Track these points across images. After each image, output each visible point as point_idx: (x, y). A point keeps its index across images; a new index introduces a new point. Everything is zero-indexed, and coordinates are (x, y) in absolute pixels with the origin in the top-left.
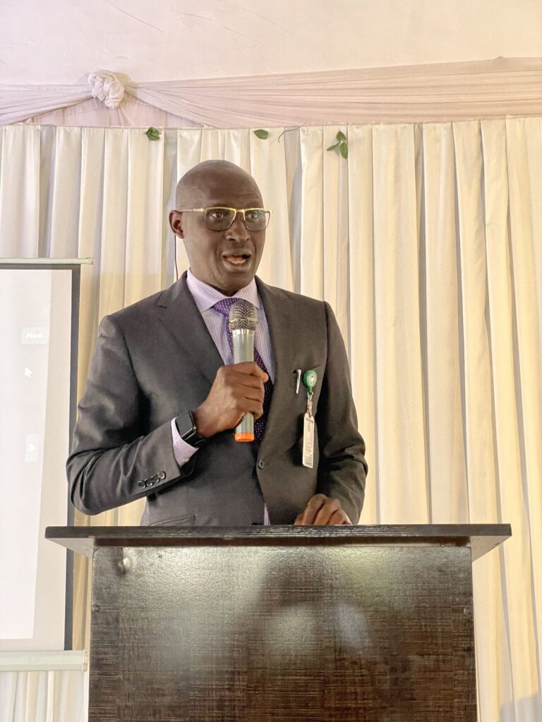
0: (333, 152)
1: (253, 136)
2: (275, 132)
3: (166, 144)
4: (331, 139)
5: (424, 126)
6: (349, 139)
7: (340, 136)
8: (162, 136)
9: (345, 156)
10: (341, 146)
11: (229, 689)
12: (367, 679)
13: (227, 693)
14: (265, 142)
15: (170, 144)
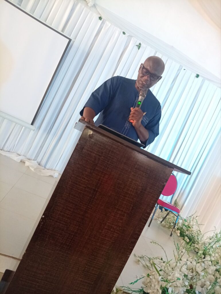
0: (136, 47)
1: (122, 33)
2: (127, 34)
3: (102, 22)
6: (142, 46)
7: (140, 44)
9: (139, 49)
10: (139, 46)
11: (103, 177)
12: (136, 188)
13: (102, 178)
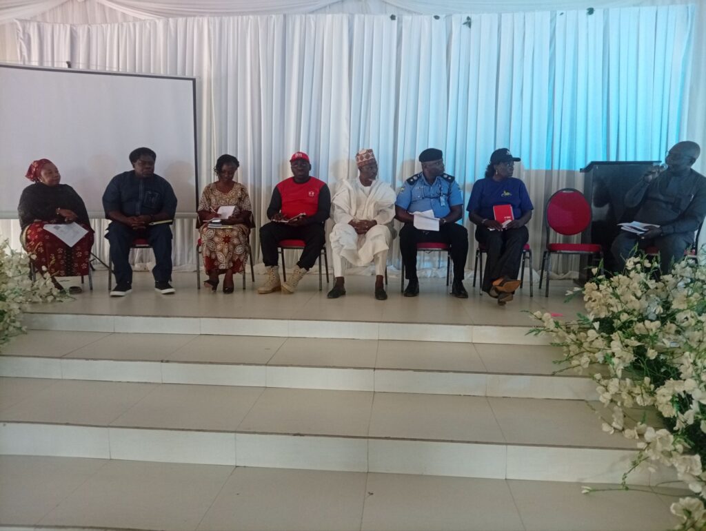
0: (465, 26)
1: (433, 19)
2: (442, 16)
3: (398, 22)
4: (465, 20)
5: (503, 15)
6: (472, 20)
7: (468, 18)
8: (397, 18)
9: (470, 26)
10: (469, 23)
14: (437, 21)
15: (400, 22)
